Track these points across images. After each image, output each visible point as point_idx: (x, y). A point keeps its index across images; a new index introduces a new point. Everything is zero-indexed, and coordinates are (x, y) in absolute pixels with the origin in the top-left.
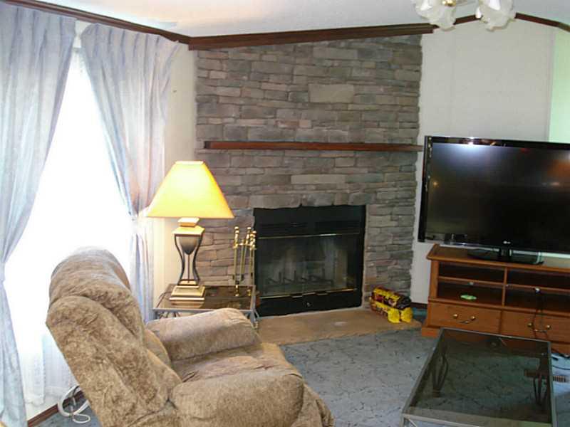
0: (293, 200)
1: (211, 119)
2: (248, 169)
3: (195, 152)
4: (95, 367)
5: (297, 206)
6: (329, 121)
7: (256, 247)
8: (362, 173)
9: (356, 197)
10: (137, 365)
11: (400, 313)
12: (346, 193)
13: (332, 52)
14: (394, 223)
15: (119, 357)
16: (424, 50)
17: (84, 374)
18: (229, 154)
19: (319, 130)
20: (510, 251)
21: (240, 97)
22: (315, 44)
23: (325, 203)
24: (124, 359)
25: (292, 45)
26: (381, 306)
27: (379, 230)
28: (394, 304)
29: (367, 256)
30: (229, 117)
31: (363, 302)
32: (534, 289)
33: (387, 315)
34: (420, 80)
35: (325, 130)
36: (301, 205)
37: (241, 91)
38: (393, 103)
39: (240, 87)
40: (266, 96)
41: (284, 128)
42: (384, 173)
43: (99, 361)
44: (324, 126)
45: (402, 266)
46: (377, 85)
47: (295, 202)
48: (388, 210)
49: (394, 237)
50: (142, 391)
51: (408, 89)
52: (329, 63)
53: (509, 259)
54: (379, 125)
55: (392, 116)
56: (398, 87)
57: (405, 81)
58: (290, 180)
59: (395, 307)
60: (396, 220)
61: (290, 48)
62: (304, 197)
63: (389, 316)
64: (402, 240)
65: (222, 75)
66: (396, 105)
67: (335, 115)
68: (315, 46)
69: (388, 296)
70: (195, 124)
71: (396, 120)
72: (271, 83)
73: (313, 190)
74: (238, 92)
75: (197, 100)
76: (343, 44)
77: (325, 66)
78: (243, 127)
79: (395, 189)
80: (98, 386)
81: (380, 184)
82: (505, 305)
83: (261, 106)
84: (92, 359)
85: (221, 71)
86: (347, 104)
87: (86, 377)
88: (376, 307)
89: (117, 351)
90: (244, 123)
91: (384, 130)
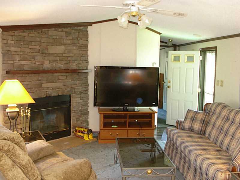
0: (43, 94)
1: (9, 61)
2: (24, 82)
3: (2, 76)
4: (13, 169)
5: (45, 96)
6: (55, 61)
7: (31, 115)
8: (69, 82)
9: (67, 91)
10: (31, 166)
11: (88, 136)
12: (63, 90)
13: (56, 33)
14: (82, 101)
15: (23, 163)
16: (89, 32)
17: (8, 173)
18: (17, 76)
19: (52, 65)
20: (128, 108)
21: (20, 51)
22: (50, 29)
23: (56, 94)
24: (25, 164)
25: (41, 30)
26: (80, 134)
27: (76, 104)
28: (86, 133)
29: (72, 115)
30: (16, 60)
31: (72, 133)
32: (135, 121)
33: (84, 137)
34: (88, 44)
35: (54, 65)
36: (46, 96)
37: (21, 49)
38: (79, 53)
39: (20, 47)
40: (31, 51)
41: (38, 64)
42: (77, 81)
43: (14, 166)
44: (54, 63)
45: (85, 117)
46: (73, 46)
47: (44, 95)
48: (79, 96)
49: (82, 106)
50: (33, 176)
51: (84, 48)
52: (55, 37)
53: (127, 110)
54: (74, 62)
55: (79, 58)
56: (80, 47)
57: (83, 45)
58: (42, 86)
59: (86, 134)
60: (82, 100)
61: (40, 31)
62: (48, 92)
63: (84, 138)
64: (85, 107)
65: (13, 42)
66: (80, 54)
67: (58, 59)
68: (50, 30)
69: (82, 130)
70: (2, 64)
71: (80, 60)
72: (33, 45)
73: (51, 90)
74: (19, 49)
75: (2, 53)
76: (60, 30)
77: (53, 39)
78: (22, 64)
79: (81, 87)
80: (14, 177)
81: (76, 86)
82: (129, 127)
83: (29, 55)
84: (11, 166)
85: (12, 40)
86: (62, 54)
87: (9, 174)
88: (78, 135)
89: (22, 161)
90: (23, 62)
91: (76, 64)
